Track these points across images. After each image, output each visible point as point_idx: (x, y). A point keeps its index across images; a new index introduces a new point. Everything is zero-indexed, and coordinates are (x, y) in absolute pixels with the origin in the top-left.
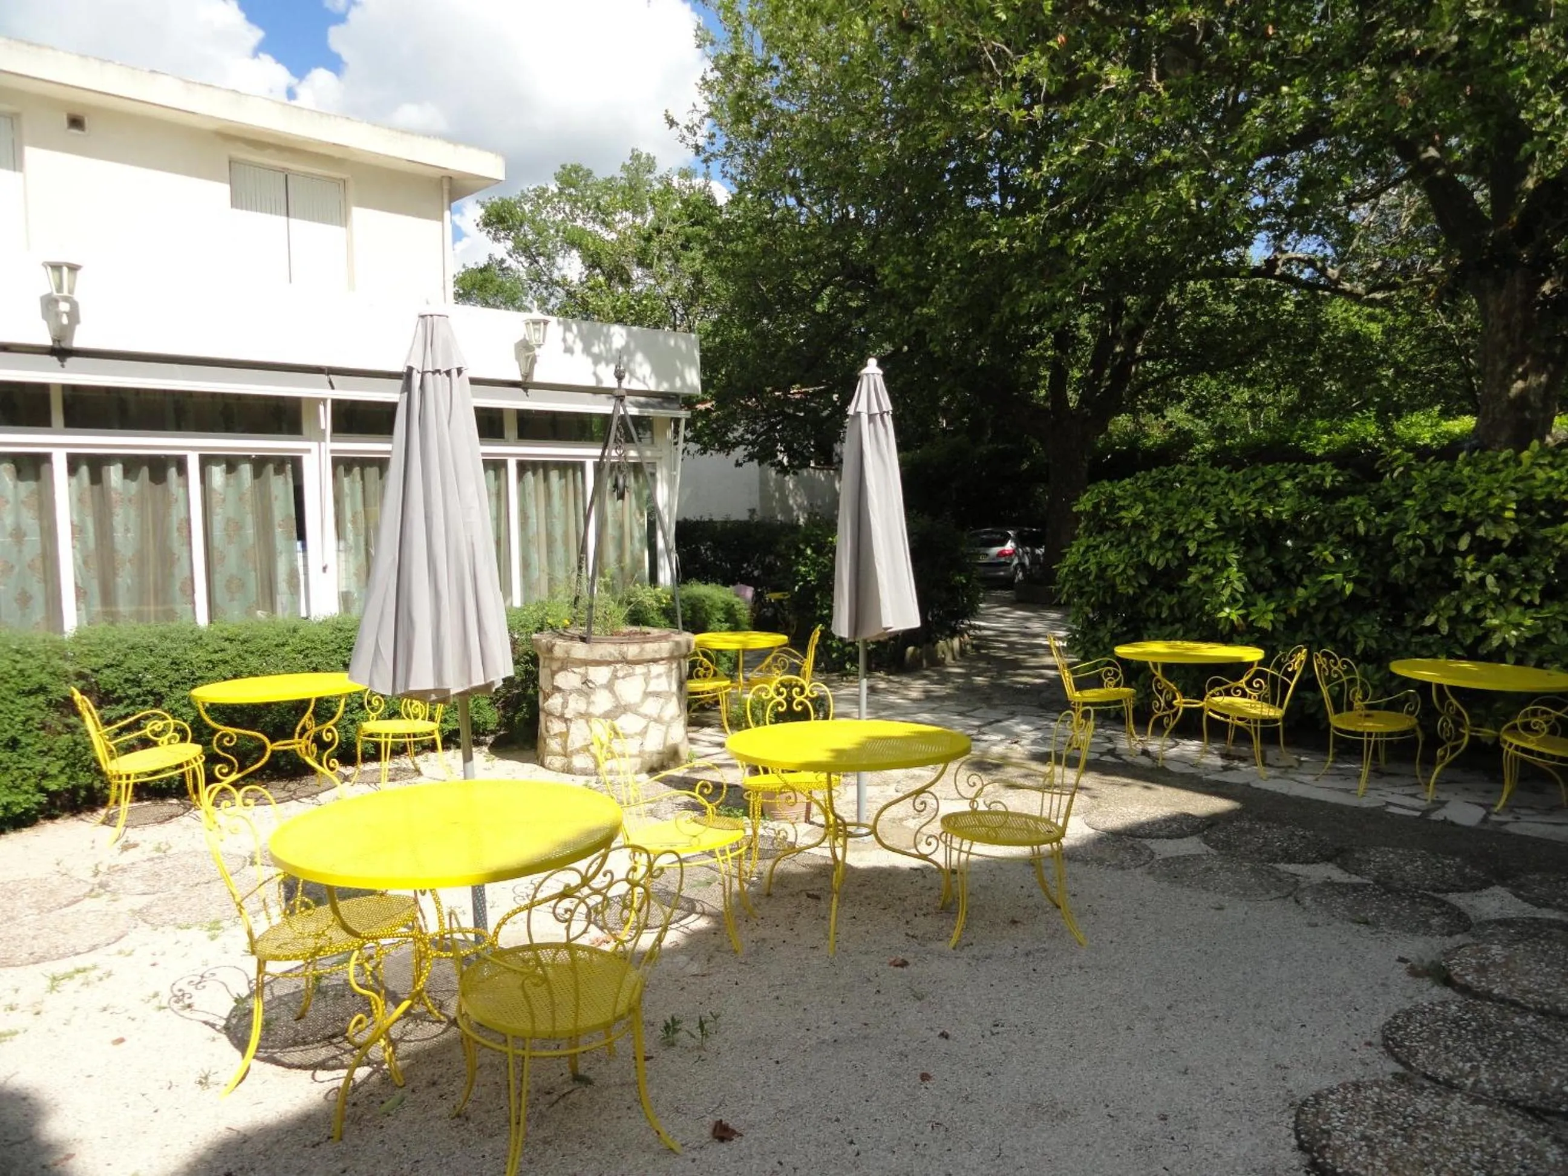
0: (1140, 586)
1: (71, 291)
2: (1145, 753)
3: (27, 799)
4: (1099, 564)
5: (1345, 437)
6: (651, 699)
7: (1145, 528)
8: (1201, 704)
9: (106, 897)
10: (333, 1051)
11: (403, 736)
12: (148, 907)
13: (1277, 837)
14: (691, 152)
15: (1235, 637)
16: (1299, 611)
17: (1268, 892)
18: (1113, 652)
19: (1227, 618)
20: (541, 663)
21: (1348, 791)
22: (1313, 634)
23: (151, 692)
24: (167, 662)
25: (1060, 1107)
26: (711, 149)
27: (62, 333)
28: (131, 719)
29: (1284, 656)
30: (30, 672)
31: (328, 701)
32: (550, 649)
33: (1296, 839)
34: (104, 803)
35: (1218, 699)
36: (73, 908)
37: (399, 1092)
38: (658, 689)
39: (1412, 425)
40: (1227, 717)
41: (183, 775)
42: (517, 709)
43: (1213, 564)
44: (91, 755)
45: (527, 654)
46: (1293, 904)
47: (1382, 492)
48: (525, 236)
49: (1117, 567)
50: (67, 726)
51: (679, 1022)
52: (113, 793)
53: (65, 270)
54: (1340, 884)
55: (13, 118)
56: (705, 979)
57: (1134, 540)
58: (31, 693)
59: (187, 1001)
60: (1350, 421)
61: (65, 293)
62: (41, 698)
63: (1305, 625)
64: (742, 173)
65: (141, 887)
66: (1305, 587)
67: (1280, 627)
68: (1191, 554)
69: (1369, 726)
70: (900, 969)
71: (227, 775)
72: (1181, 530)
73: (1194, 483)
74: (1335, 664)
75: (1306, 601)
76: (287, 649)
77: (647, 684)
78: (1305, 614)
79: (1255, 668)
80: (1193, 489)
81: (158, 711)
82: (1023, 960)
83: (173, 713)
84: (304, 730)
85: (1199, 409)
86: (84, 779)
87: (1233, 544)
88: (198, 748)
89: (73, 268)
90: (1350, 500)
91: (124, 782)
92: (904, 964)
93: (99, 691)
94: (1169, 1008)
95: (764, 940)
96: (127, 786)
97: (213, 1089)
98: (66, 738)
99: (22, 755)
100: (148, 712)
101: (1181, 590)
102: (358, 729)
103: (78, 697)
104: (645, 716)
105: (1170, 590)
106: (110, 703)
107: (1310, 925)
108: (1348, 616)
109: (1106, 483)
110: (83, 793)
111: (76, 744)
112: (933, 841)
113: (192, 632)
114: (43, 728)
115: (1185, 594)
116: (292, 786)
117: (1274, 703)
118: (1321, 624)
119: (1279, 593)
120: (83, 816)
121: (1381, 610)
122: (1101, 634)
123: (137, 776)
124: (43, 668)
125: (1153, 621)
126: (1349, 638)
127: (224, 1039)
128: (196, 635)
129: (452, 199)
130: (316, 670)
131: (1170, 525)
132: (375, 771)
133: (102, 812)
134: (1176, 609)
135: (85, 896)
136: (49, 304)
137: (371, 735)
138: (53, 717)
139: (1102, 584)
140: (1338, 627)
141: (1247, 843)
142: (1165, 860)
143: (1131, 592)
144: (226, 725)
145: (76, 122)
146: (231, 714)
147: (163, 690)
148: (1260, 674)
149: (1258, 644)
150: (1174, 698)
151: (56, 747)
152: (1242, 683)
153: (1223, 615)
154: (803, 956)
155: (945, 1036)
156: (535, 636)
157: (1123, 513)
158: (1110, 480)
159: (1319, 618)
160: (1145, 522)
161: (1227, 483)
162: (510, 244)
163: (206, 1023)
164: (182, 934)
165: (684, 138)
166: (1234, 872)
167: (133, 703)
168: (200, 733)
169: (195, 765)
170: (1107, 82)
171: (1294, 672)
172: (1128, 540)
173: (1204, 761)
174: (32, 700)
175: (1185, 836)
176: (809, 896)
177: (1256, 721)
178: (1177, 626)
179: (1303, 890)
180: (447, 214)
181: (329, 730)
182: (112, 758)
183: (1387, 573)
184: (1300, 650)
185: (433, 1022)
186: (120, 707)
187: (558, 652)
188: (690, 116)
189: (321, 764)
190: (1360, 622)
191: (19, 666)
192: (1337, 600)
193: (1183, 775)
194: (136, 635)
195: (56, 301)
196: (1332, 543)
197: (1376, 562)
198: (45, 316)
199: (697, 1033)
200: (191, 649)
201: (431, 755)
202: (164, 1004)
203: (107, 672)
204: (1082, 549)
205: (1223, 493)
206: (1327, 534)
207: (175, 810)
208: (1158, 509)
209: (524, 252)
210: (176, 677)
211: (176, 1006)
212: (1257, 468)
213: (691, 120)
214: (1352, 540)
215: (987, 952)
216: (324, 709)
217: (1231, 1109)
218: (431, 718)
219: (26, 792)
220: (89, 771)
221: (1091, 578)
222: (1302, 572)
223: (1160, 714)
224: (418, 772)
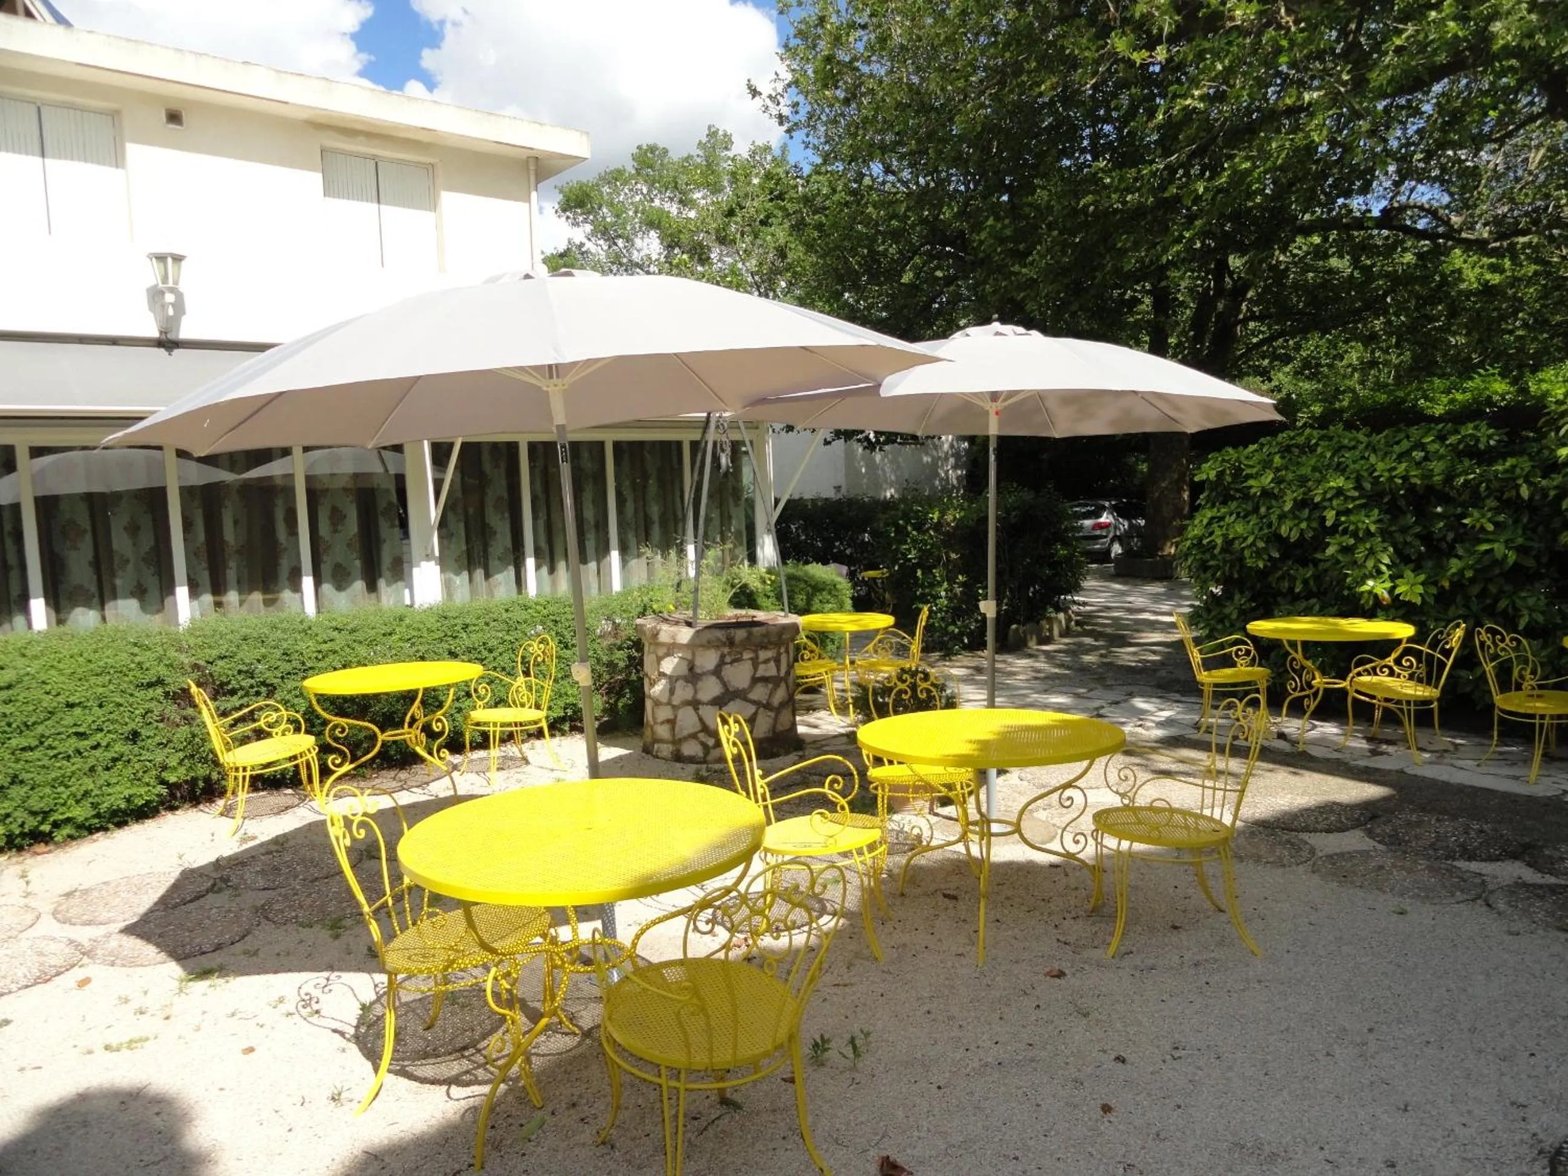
0: (1271, 558)
1: (176, 282)
2: (1282, 736)
3: (148, 792)
4: (1225, 536)
5: (1468, 395)
6: (759, 685)
7: (1276, 497)
8: (1344, 684)
9: (228, 893)
10: (466, 1064)
11: (509, 725)
12: (270, 903)
13: (1450, 830)
14: (775, 122)
15: (1380, 613)
16: (1451, 583)
17: (1453, 895)
18: (1244, 629)
19: (1370, 592)
20: (646, 649)
21: (1516, 778)
22: (1469, 608)
23: (263, 684)
24: (278, 653)
25: (1267, 1149)
26: (795, 119)
27: (169, 324)
28: (246, 710)
29: (1441, 633)
30: (147, 665)
31: (434, 690)
32: (655, 635)
33: (1473, 834)
34: (222, 793)
35: (1366, 679)
36: (195, 904)
37: (540, 1113)
38: (768, 674)
39: (1542, 381)
40: (1373, 697)
41: (297, 766)
42: (620, 695)
43: (1355, 534)
44: (208, 746)
45: (629, 639)
46: (1485, 908)
47: (1546, 452)
48: (604, 218)
49: (1245, 539)
50: (185, 718)
51: (828, 1041)
52: (230, 784)
53: (170, 260)
54: (1534, 885)
55: (114, 115)
56: (847, 990)
57: (1263, 510)
58: (150, 685)
59: (316, 1007)
60: (1471, 379)
61: (171, 284)
62: (159, 690)
63: (1459, 599)
64: (826, 142)
65: (261, 883)
66: (1460, 558)
67: (1431, 600)
68: (1329, 523)
69: (1539, 706)
70: (1057, 981)
71: (340, 765)
72: (1317, 499)
73: (1328, 448)
74: (1503, 640)
75: (1461, 572)
76: (395, 637)
77: (755, 668)
78: (1459, 585)
79: (1404, 645)
80: (1328, 455)
81: (271, 702)
82: (1192, 971)
83: (285, 703)
84: (413, 720)
85: (1309, 369)
86: (202, 771)
87: (1376, 511)
88: (311, 740)
89: (178, 259)
90: (1510, 462)
91: (241, 774)
92: (1061, 974)
93: (214, 683)
94: (1371, 1030)
95: (904, 945)
96: (244, 778)
97: (348, 1106)
98: (184, 731)
99: (142, 748)
100: (261, 703)
101: (1316, 563)
102: (466, 718)
103: (194, 689)
104: (754, 702)
105: (1304, 562)
106: (225, 695)
107: (1510, 933)
108: (1508, 588)
109: (1230, 450)
110: (201, 784)
111: (194, 736)
112: (1081, 839)
113: (301, 622)
114: (162, 721)
115: (1322, 566)
116: (403, 775)
117: (1429, 683)
118: (1477, 597)
119: (1429, 564)
120: (201, 807)
121: (1547, 581)
122: (1227, 611)
123: (253, 769)
124: (160, 660)
125: (1284, 595)
126: (1510, 610)
127: (353, 1049)
128: (305, 625)
129: (538, 182)
130: (423, 658)
131: (1304, 494)
132: (481, 759)
133: (221, 803)
134: (1312, 583)
135: (207, 891)
136: (155, 295)
137: (478, 724)
138: (171, 710)
139: (1228, 557)
140: (1497, 600)
141: (1417, 837)
142: (1330, 857)
143: (1261, 565)
144: (336, 715)
145: (174, 117)
146: (342, 705)
147: (275, 681)
148: (1407, 652)
149: (1406, 619)
150: (1314, 678)
151: (175, 739)
152: (1390, 661)
153: (1365, 588)
154: (949, 964)
155: (1120, 1059)
156: (639, 621)
157: (1251, 482)
158: (1235, 447)
159: (1475, 590)
160: (1276, 491)
161: (1367, 447)
162: (588, 228)
163: (335, 1031)
164: (305, 932)
165: (767, 108)
166: (1410, 871)
167: (247, 694)
168: (312, 724)
169: (309, 756)
170: (1232, 19)
171: (1452, 649)
172: (1256, 510)
173: (1348, 744)
174: (151, 693)
175: (1347, 829)
176: (945, 896)
177: (1408, 703)
178: (1313, 601)
179: (1492, 892)
180: (534, 195)
181: (439, 720)
182: (228, 750)
183: (1555, 539)
184: (1458, 626)
185: (567, 1034)
186: (235, 698)
187: (664, 637)
188: (773, 85)
189: (431, 753)
190: (1523, 594)
191: (137, 659)
192: (1497, 571)
193: (1328, 760)
194: (247, 627)
195: (162, 293)
196: (1490, 510)
197: (1540, 529)
198: (152, 309)
199: (849, 1051)
200: (302, 640)
201: (538, 743)
202: (292, 1010)
203: (220, 663)
204: (1205, 521)
205: (1363, 458)
206: (1483, 500)
207: (290, 801)
208: (1290, 476)
209: (603, 234)
210: (288, 667)
211: (305, 1012)
212: (1400, 430)
213: (775, 89)
214: (1514, 505)
215: (1150, 962)
216: (432, 699)
217: (1470, 1155)
218: (538, 707)
219: (148, 784)
220: (206, 762)
221: (1216, 551)
222: (1455, 540)
223: (1297, 694)
224: (525, 760)
